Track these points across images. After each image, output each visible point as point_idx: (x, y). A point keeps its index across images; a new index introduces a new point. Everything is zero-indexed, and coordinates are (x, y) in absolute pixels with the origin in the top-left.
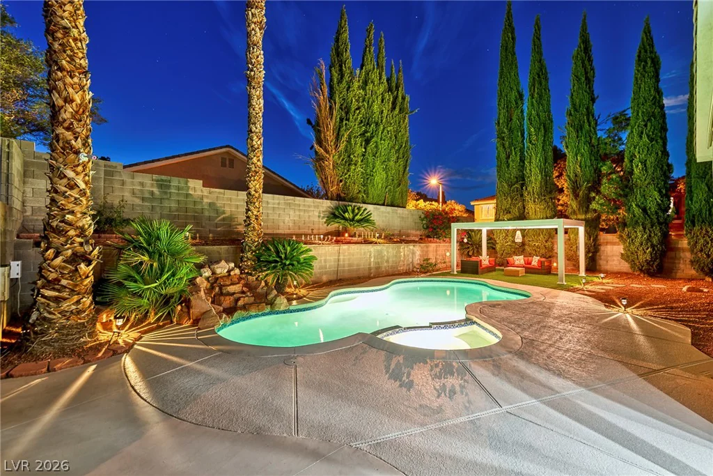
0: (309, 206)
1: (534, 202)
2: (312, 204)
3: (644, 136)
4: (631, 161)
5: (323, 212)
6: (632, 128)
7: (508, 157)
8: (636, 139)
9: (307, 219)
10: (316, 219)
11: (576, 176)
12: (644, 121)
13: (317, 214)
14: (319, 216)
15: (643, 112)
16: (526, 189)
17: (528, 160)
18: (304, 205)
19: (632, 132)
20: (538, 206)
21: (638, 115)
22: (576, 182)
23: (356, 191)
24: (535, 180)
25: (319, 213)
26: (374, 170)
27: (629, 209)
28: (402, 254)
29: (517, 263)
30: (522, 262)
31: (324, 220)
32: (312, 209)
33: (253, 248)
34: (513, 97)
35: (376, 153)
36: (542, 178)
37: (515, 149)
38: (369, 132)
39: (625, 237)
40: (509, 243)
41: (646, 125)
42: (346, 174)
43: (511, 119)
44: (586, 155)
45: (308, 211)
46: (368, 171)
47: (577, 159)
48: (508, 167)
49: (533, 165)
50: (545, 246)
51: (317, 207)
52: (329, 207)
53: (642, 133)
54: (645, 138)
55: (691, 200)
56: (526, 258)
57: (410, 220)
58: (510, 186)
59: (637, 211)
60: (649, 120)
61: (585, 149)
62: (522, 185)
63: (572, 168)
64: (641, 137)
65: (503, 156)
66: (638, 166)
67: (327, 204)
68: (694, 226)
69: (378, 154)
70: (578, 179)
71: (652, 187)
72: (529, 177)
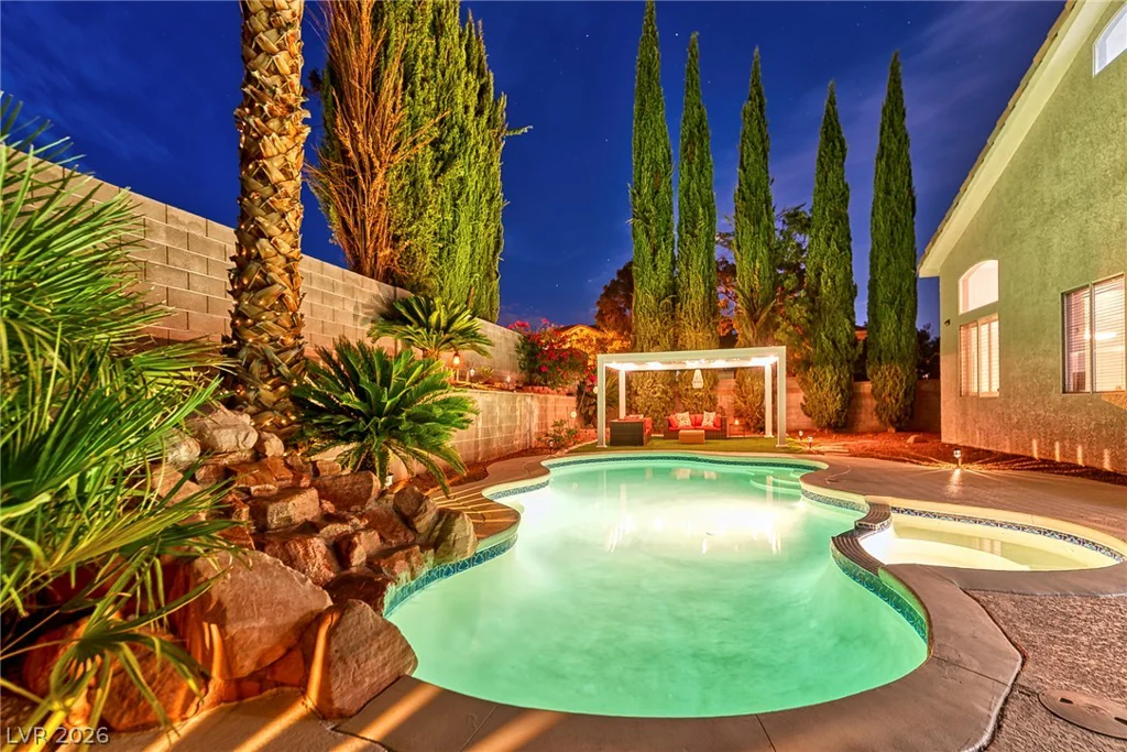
0: (334, 286)
1: (695, 327)
2: (340, 281)
3: (833, 243)
4: (818, 275)
5: (364, 306)
6: (818, 231)
7: (654, 253)
8: (823, 246)
9: (328, 320)
10: (349, 323)
11: (752, 291)
12: (831, 222)
13: (351, 310)
14: (355, 317)
15: (830, 211)
16: (681, 308)
17: (685, 262)
18: (322, 280)
19: (816, 236)
20: (701, 334)
21: (824, 213)
22: (752, 299)
23: (425, 272)
24: (696, 292)
25: (356, 308)
26: (457, 231)
27: (815, 342)
28: (518, 413)
29: (682, 424)
30: (688, 422)
31: (367, 327)
32: (339, 294)
33: (284, 369)
34: (661, 155)
35: (460, 194)
36: (706, 291)
37: (664, 240)
38: (449, 142)
39: (810, 380)
40: (659, 394)
41: (833, 229)
42: (410, 224)
43: (657, 192)
44: (766, 262)
45: (332, 299)
46: (445, 230)
47: (755, 266)
48: (655, 267)
49: (694, 269)
50: (710, 396)
51: (351, 291)
52: (376, 297)
53: (829, 239)
54: (834, 247)
55: (878, 331)
56: (693, 416)
57: (504, 349)
58: (658, 300)
59: (827, 344)
60: (836, 223)
61: (763, 252)
62: (674, 301)
63: (746, 279)
64: (829, 245)
65: (647, 250)
66: (826, 283)
67: (372, 290)
68: (880, 365)
69: (464, 196)
70: (755, 296)
71: (841, 313)
72: (684, 289)
